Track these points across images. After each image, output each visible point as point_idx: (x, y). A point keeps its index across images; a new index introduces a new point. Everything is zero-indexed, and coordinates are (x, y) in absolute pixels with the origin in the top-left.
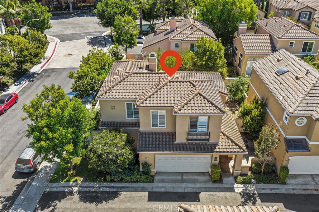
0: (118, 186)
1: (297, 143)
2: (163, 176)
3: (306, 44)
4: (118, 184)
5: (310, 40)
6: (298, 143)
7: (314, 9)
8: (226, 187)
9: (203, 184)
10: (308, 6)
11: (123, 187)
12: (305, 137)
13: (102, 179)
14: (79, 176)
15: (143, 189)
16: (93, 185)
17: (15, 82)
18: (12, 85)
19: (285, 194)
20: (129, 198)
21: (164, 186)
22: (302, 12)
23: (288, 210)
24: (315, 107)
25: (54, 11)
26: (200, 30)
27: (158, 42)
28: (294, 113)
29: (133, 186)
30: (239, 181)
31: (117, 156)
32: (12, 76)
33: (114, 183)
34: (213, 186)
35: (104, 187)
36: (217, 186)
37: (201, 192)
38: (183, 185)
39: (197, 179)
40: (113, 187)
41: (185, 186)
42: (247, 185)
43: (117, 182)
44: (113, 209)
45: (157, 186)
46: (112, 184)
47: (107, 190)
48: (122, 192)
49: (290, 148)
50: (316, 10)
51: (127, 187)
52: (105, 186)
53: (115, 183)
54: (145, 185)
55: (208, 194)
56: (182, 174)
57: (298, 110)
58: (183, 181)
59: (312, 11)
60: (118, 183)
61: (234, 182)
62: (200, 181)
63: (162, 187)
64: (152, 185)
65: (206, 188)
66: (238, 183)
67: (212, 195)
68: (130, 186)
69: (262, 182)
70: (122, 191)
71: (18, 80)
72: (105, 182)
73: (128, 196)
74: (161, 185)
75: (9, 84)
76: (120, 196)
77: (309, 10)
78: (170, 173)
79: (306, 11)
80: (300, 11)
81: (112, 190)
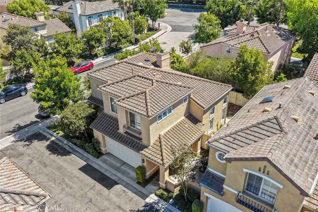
1: (215, 181)
2: (110, 158)
4: (77, 148)
6: (217, 181)
8: (143, 192)
9: (129, 179)
11: (78, 152)
13: (72, 140)
17: (105, 55)
18: (101, 57)
20: (72, 160)
21: (101, 165)
24: (241, 146)
25: (196, 5)
26: (259, 39)
27: (215, 44)
28: (211, 143)
30: (157, 193)
31: (71, 123)
32: (106, 50)
34: (133, 185)
36: (137, 188)
37: (119, 184)
39: (129, 174)
40: (72, 149)
41: (115, 173)
42: (161, 201)
45: (97, 163)
46: (74, 146)
47: (67, 148)
49: (203, 182)
51: (80, 153)
52: (69, 145)
53: (76, 146)
55: (123, 189)
56: (124, 163)
57: (218, 142)
58: (118, 169)
61: (154, 192)
62: (130, 176)
64: (95, 160)
65: (127, 183)
68: (82, 153)
69: (178, 206)
70: (73, 154)
71: (108, 54)
74: (101, 163)
75: (99, 55)
76: (69, 157)
78: (117, 159)
81: (69, 150)
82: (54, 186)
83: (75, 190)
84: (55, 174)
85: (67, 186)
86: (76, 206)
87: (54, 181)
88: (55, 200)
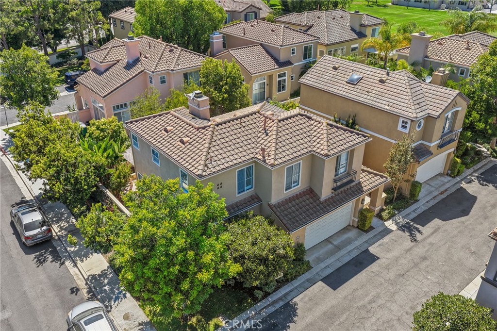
0: (279, 296)
1: (420, 150)
2: (312, 254)
3: (306, 48)
4: (276, 294)
5: (308, 44)
7: (258, 8)
8: (381, 230)
9: (359, 239)
10: (251, 5)
11: (287, 294)
12: (421, 142)
13: (249, 300)
14: (214, 317)
15: (312, 282)
16: (248, 316)
19: (427, 210)
20: (310, 300)
22: (247, 13)
23: (447, 222)
24: (425, 105)
28: (418, 117)
29: (295, 285)
30: (387, 217)
33: (270, 296)
34: (370, 236)
35: (263, 309)
36: (374, 235)
37: (368, 249)
38: (343, 252)
39: (349, 238)
40: (275, 302)
41: (346, 252)
42: (394, 219)
43: (272, 293)
44: (311, 324)
45: (321, 269)
46: (270, 299)
47: (272, 309)
48: (294, 300)
49: (419, 157)
50: (261, 9)
51: (291, 291)
52: (263, 307)
54: (307, 275)
55: (376, 246)
56: (328, 240)
57: (418, 113)
58: (338, 248)
59: (256, 10)
60: (274, 293)
61: (381, 222)
62: (353, 238)
63: (326, 266)
64: (314, 271)
66: (386, 221)
67: (380, 245)
68: (293, 287)
69: (402, 208)
70: (292, 299)
72: (258, 302)
73: (307, 299)
74: (322, 265)
76: (298, 305)
77: (254, 9)
78: (316, 247)
79: (251, 11)
80: (245, 13)
81: (278, 306)
82: (374, 320)
83: (383, 292)
84: (347, 319)
85: (375, 302)
86: (413, 290)
87: (362, 320)
88: (404, 314)
